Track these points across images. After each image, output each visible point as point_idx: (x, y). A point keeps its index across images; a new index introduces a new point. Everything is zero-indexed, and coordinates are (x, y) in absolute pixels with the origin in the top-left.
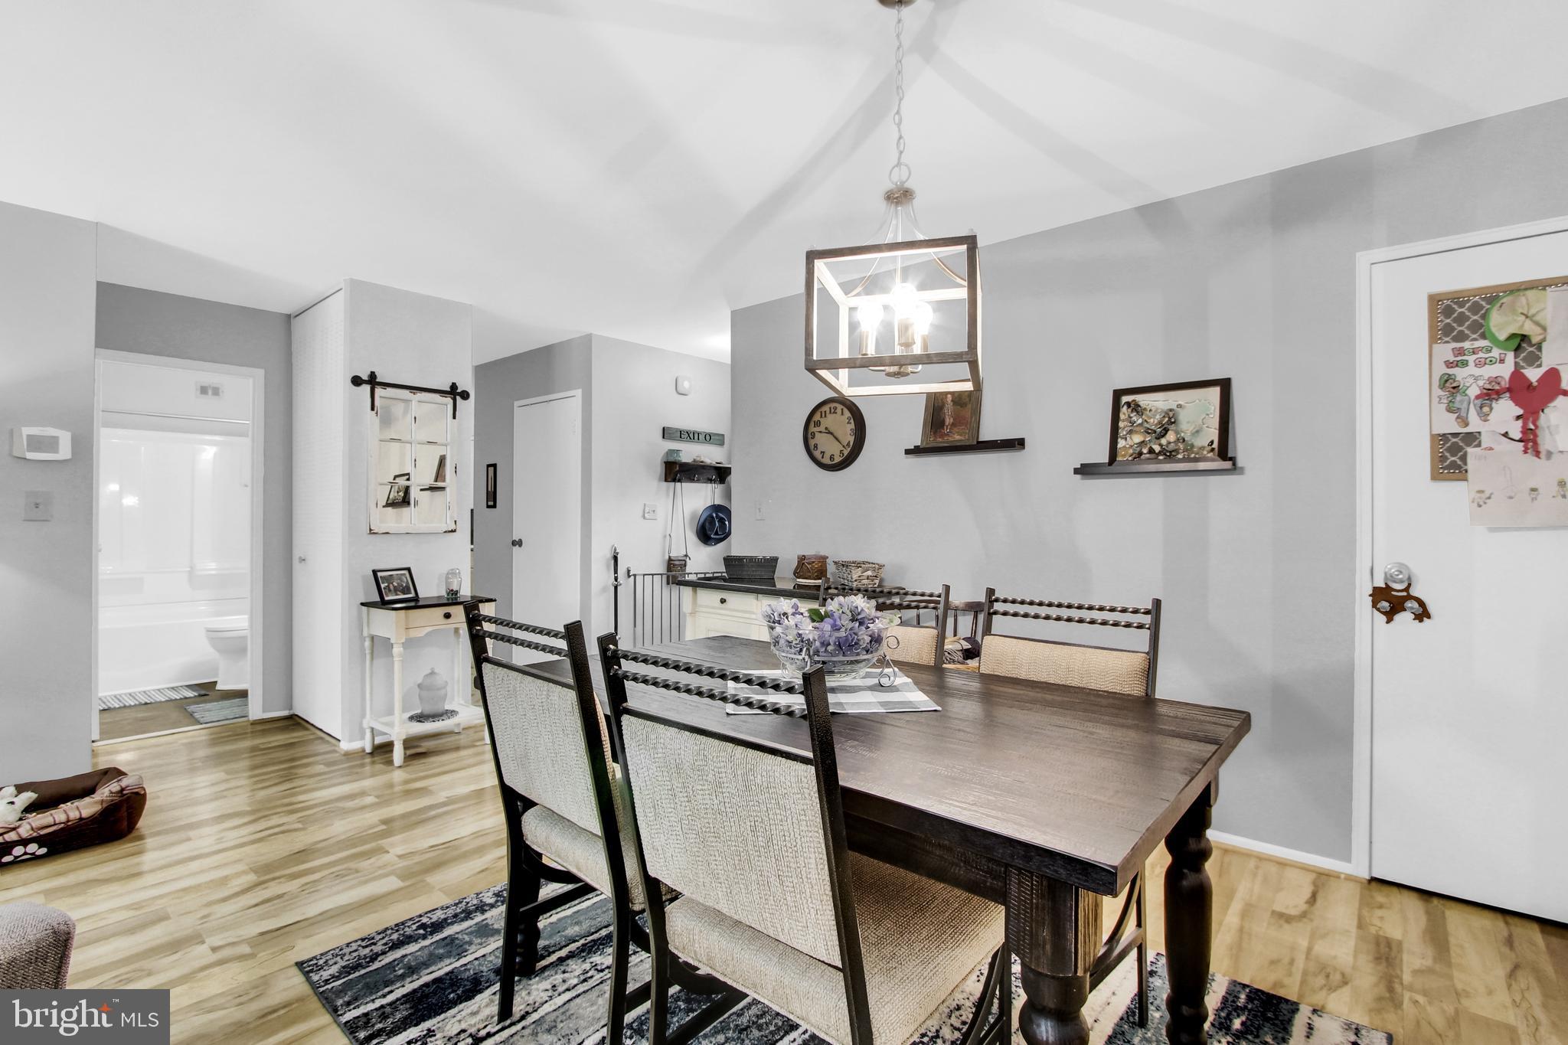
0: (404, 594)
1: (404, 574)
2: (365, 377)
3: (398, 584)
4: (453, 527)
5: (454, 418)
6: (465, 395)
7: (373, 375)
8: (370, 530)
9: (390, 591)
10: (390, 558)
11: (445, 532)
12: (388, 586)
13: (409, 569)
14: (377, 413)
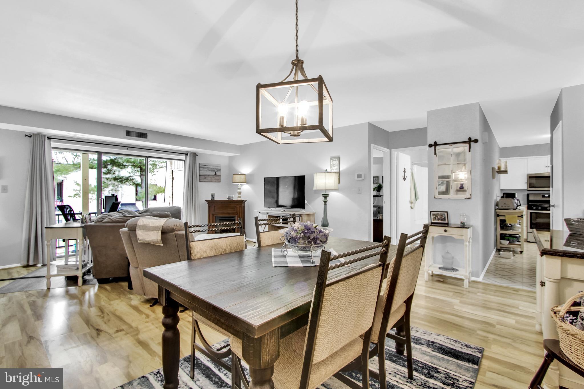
0: (442, 221)
1: (445, 214)
2: (433, 144)
3: (440, 217)
4: (469, 196)
5: (470, 151)
6: (476, 141)
7: (435, 143)
8: (435, 197)
9: (435, 219)
10: (440, 207)
11: (466, 199)
12: (435, 218)
13: (447, 212)
14: (437, 156)
